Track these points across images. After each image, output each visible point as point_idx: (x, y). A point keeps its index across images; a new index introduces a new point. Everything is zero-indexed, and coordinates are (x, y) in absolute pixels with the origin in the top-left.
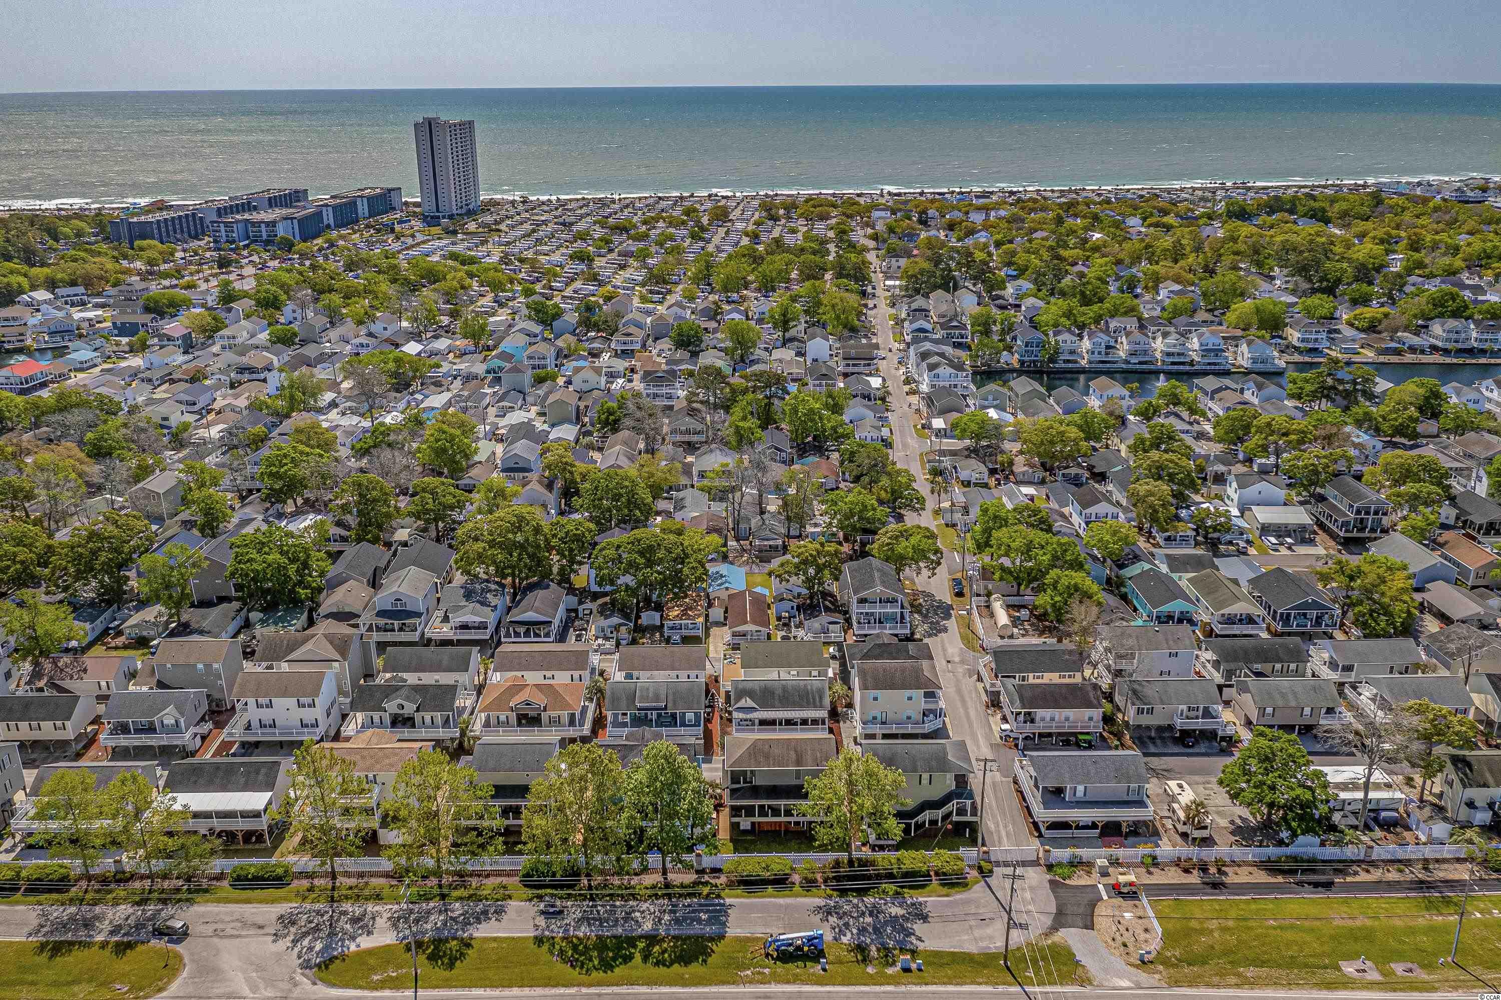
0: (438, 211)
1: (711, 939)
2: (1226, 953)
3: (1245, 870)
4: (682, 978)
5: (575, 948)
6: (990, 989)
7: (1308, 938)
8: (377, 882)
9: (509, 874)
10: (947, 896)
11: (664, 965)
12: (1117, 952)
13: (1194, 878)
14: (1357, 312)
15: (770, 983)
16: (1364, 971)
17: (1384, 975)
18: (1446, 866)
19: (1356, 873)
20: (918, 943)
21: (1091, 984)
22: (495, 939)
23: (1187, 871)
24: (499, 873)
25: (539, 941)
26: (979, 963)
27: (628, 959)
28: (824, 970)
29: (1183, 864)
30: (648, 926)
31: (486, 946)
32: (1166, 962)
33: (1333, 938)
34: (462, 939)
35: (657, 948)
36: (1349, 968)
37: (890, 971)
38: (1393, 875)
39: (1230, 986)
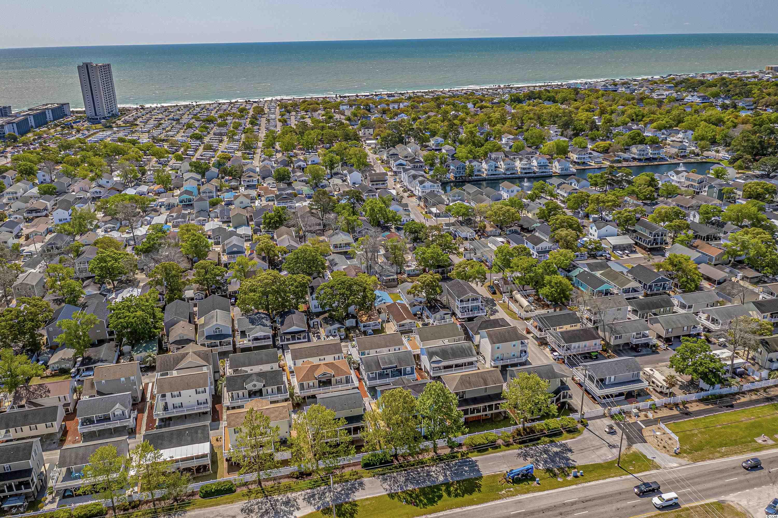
0: (96, 115)
1: (477, 479)
2: (708, 443)
3: (694, 404)
4: (474, 501)
5: (411, 496)
6: (618, 478)
7: (737, 430)
8: (285, 482)
9: (354, 465)
10: (574, 438)
11: (460, 496)
12: (662, 451)
13: (675, 412)
14: (597, 144)
15: (517, 495)
16: (766, 441)
17: (774, 441)
18: (772, 389)
19: (739, 399)
20: (574, 463)
21: (661, 468)
22: (367, 499)
23: (671, 409)
24: (349, 465)
25: (391, 496)
26: (607, 468)
27: (440, 497)
28: (539, 484)
29: (668, 406)
30: (441, 478)
31: (364, 504)
32: (685, 452)
33: (746, 428)
34: (350, 503)
35: (452, 488)
36: (759, 440)
37: (569, 478)
38: (754, 397)
39: (718, 458)
